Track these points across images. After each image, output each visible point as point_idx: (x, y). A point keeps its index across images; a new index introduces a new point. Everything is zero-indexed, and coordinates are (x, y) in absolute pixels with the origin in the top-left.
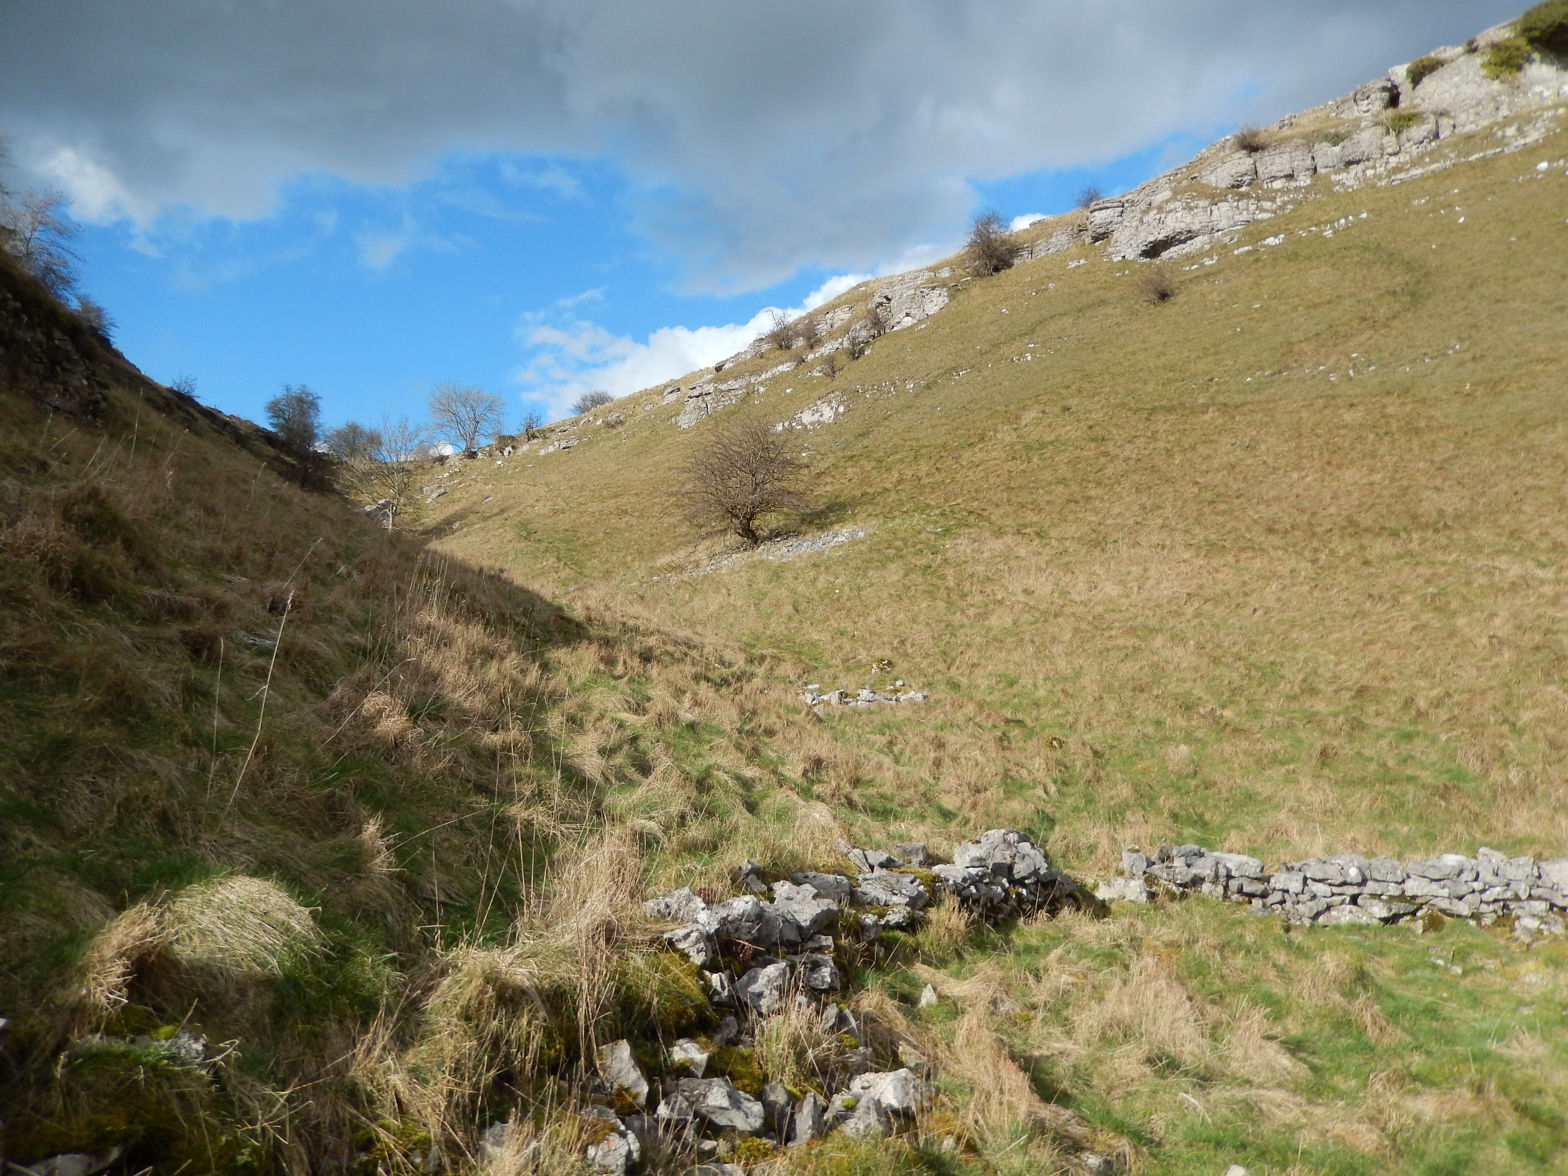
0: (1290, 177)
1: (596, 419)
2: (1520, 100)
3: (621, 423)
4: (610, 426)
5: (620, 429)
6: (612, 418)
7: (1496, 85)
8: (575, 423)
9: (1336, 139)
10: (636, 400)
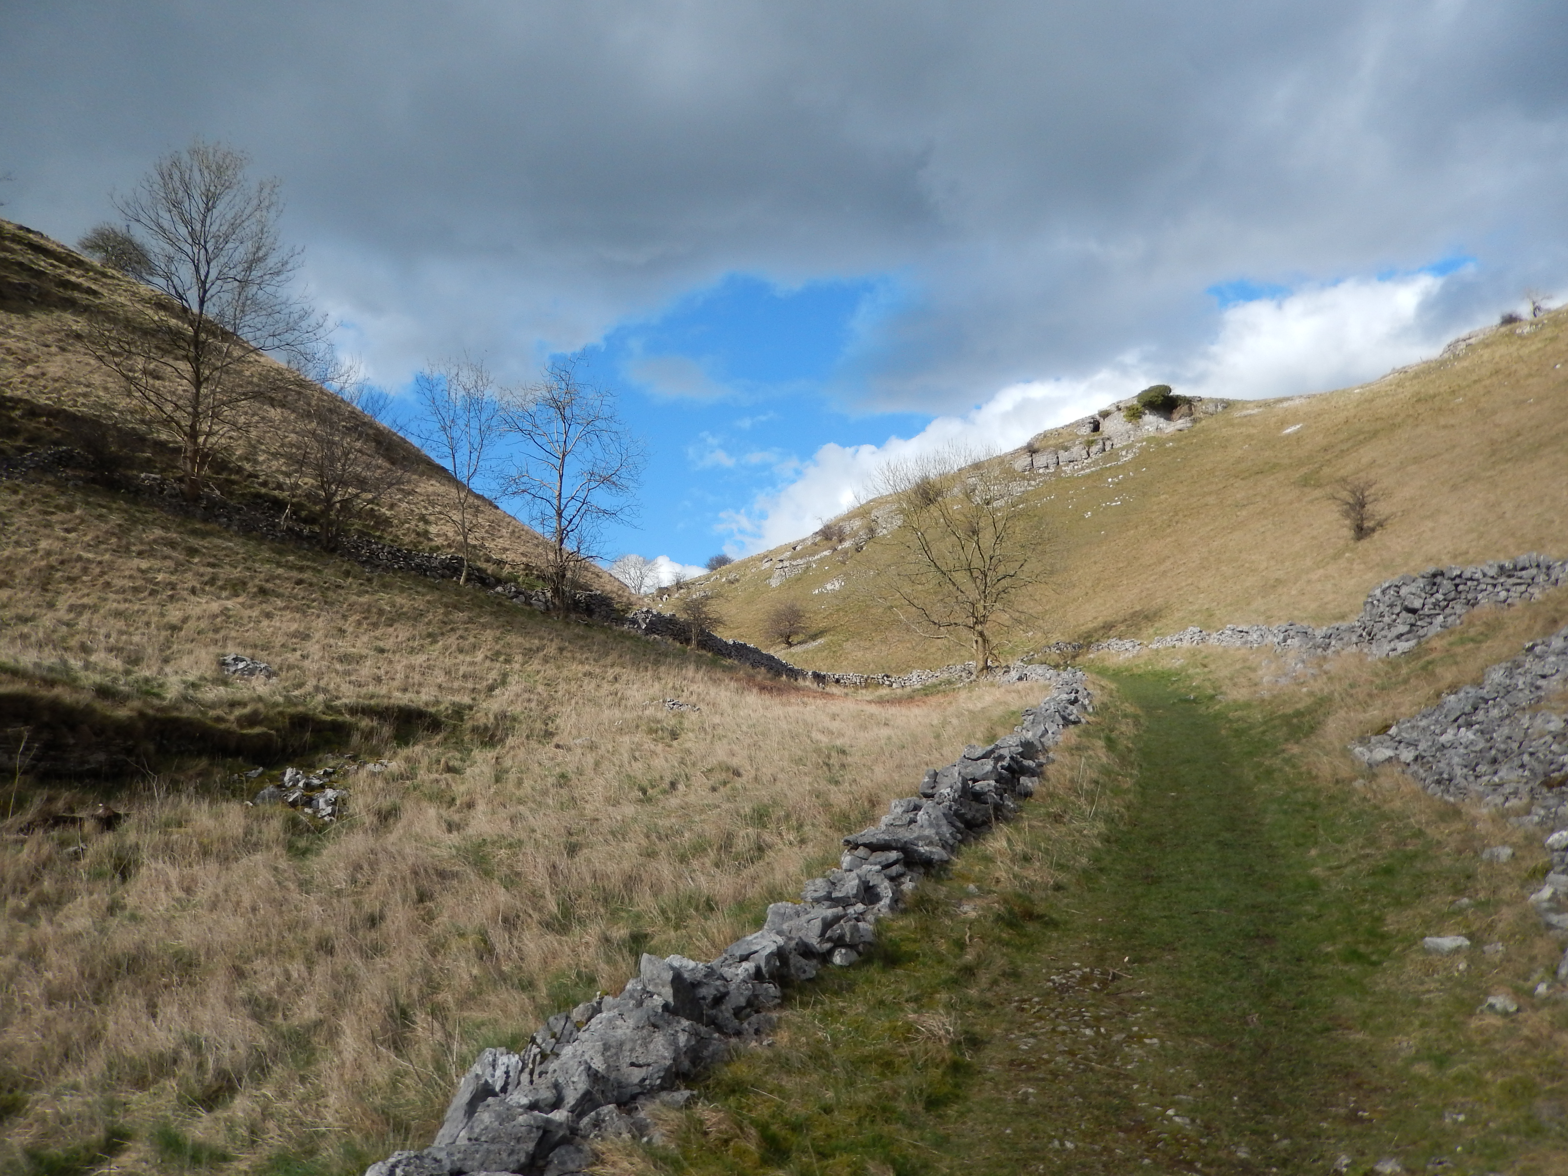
0: (1047, 467)
1: (721, 577)
2: (1139, 433)
3: (737, 580)
4: (731, 582)
5: (737, 584)
6: (732, 577)
7: (1130, 426)
8: (707, 578)
9: (1066, 449)
10: (745, 564)
